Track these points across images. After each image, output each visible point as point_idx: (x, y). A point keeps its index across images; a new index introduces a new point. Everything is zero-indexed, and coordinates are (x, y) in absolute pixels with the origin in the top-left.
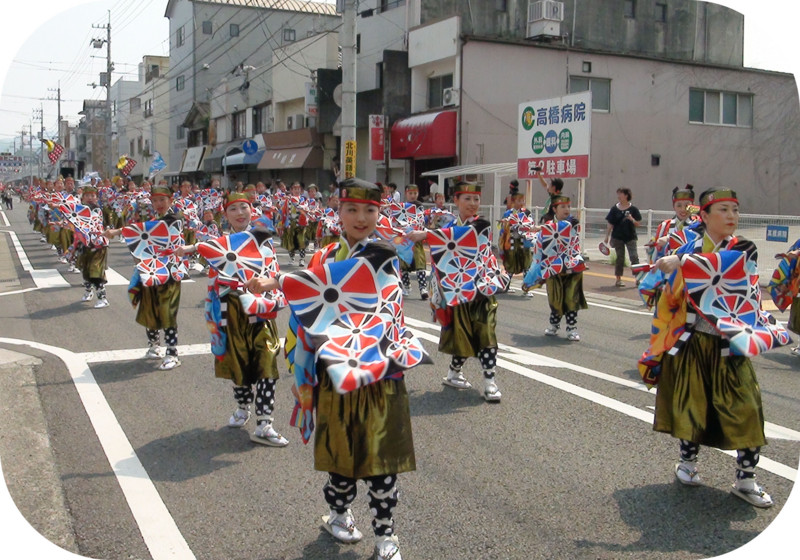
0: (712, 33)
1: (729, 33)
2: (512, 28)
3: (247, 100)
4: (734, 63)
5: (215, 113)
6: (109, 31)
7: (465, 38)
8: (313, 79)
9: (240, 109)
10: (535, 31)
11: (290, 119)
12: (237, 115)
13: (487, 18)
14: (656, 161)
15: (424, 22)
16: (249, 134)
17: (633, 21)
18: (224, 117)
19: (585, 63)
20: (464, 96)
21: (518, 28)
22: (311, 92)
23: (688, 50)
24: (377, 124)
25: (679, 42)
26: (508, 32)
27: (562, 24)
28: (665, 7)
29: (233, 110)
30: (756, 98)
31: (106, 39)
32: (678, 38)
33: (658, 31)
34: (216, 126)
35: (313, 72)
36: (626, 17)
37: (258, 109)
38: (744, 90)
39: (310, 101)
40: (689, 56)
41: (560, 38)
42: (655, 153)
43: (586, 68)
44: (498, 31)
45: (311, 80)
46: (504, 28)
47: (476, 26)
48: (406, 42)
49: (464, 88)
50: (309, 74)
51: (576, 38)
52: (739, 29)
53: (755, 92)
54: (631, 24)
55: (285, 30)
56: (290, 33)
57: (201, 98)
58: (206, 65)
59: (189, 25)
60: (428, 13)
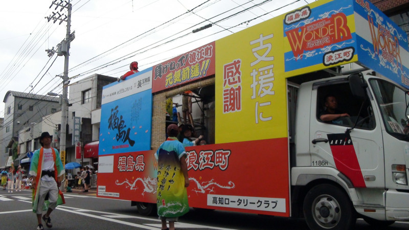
3: (32, 136)
5: (20, 142)
8: (57, 128)
9: (30, 140)
12: (28, 142)
16: (32, 150)
18: (23, 143)
22: (56, 133)
24: (79, 145)
34: (20, 147)
35: (57, 125)
39: (55, 136)
45: (55, 129)
50: (55, 126)
55: (52, 109)
56: (54, 111)
57: (15, 136)
58: (19, 122)
59: (12, 106)
60: (99, 105)
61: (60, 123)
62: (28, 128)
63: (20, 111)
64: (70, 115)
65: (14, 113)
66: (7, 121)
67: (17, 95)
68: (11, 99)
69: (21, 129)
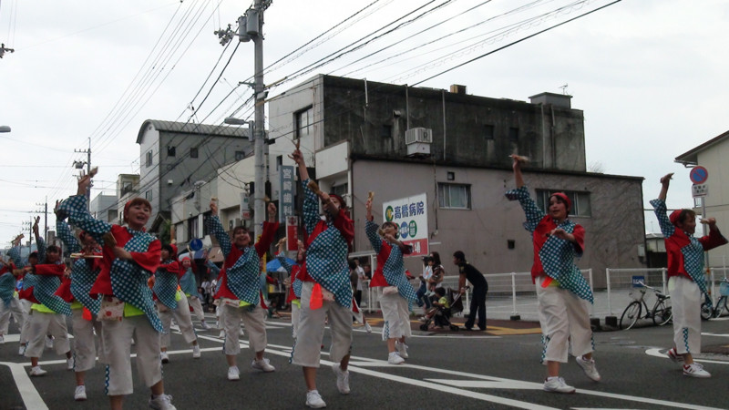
0: (558, 148)
1: (572, 147)
2: (396, 148)
3: (199, 208)
4: (578, 168)
5: (175, 220)
6: (89, 155)
7: (354, 157)
8: (247, 190)
9: (194, 215)
10: (412, 150)
11: (231, 222)
12: (192, 220)
13: (376, 142)
14: (511, 244)
15: (327, 145)
16: (200, 235)
17: (492, 141)
18: (181, 223)
19: (449, 173)
20: (355, 200)
21: (401, 149)
22: (245, 200)
23: (538, 161)
24: (292, 223)
26: (393, 151)
27: (431, 144)
28: (517, 130)
29: (188, 217)
30: (592, 196)
31: (86, 161)
32: (530, 152)
33: (513, 148)
34: (176, 230)
35: (246, 184)
36: (486, 138)
37: (207, 214)
38: (582, 189)
39: (243, 207)
40: (540, 166)
41: (430, 155)
42: (511, 238)
43: (451, 177)
44: (385, 151)
45: (245, 191)
46: (390, 149)
47: (367, 148)
48: (314, 159)
49: (355, 194)
50: (243, 186)
51: (447, 154)
52: (580, 144)
53: (590, 190)
54: (490, 144)
55: (237, 152)
56: (240, 155)
57: (165, 207)
58: (170, 181)
59: (156, 149)
60: (330, 140)
61: (253, 180)
62: (189, 192)
63: (171, 160)
64: (273, 163)
65: (161, 164)
66: (147, 180)
67: (164, 128)
68: (153, 136)
69: (176, 194)
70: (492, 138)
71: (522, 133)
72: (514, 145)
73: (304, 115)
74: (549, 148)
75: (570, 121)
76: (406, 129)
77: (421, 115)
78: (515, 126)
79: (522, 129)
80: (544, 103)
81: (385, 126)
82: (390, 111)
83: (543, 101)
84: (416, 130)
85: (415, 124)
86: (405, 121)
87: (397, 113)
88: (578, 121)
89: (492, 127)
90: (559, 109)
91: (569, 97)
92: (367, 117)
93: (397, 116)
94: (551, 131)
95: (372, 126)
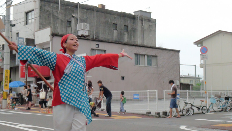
0: (145, 35)
1: (151, 35)
2: (73, 32)
4: (153, 45)
7: (53, 35)
10: (80, 33)
13: (64, 28)
14: (123, 78)
15: (40, 29)
19: (96, 44)
21: (75, 32)
23: (136, 41)
25: (133, 38)
27: (89, 31)
30: (158, 57)
32: (133, 37)
36: (113, 29)
38: (154, 55)
40: (136, 43)
41: (88, 36)
42: (123, 76)
43: (97, 46)
46: (70, 32)
47: (59, 31)
48: (34, 35)
51: (96, 36)
52: (154, 34)
53: (157, 55)
54: (115, 32)
60: (42, 26)
61: (4, 44)
64: (14, 36)
70: (116, 30)
71: (130, 28)
72: (126, 33)
73: (30, 14)
74: (141, 35)
75: (150, 24)
76: (77, 23)
77: (85, 17)
78: (126, 25)
79: (129, 26)
80: (139, 15)
81: (68, 21)
82: (70, 14)
83: (139, 14)
84: (82, 24)
85: (82, 21)
86: (77, 19)
87: (74, 15)
88: (153, 24)
89: (116, 24)
90: (146, 18)
91: (150, 13)
92: (60, 16)
93: (73, 17)
94: (142, 28)
95: (62, 21)
